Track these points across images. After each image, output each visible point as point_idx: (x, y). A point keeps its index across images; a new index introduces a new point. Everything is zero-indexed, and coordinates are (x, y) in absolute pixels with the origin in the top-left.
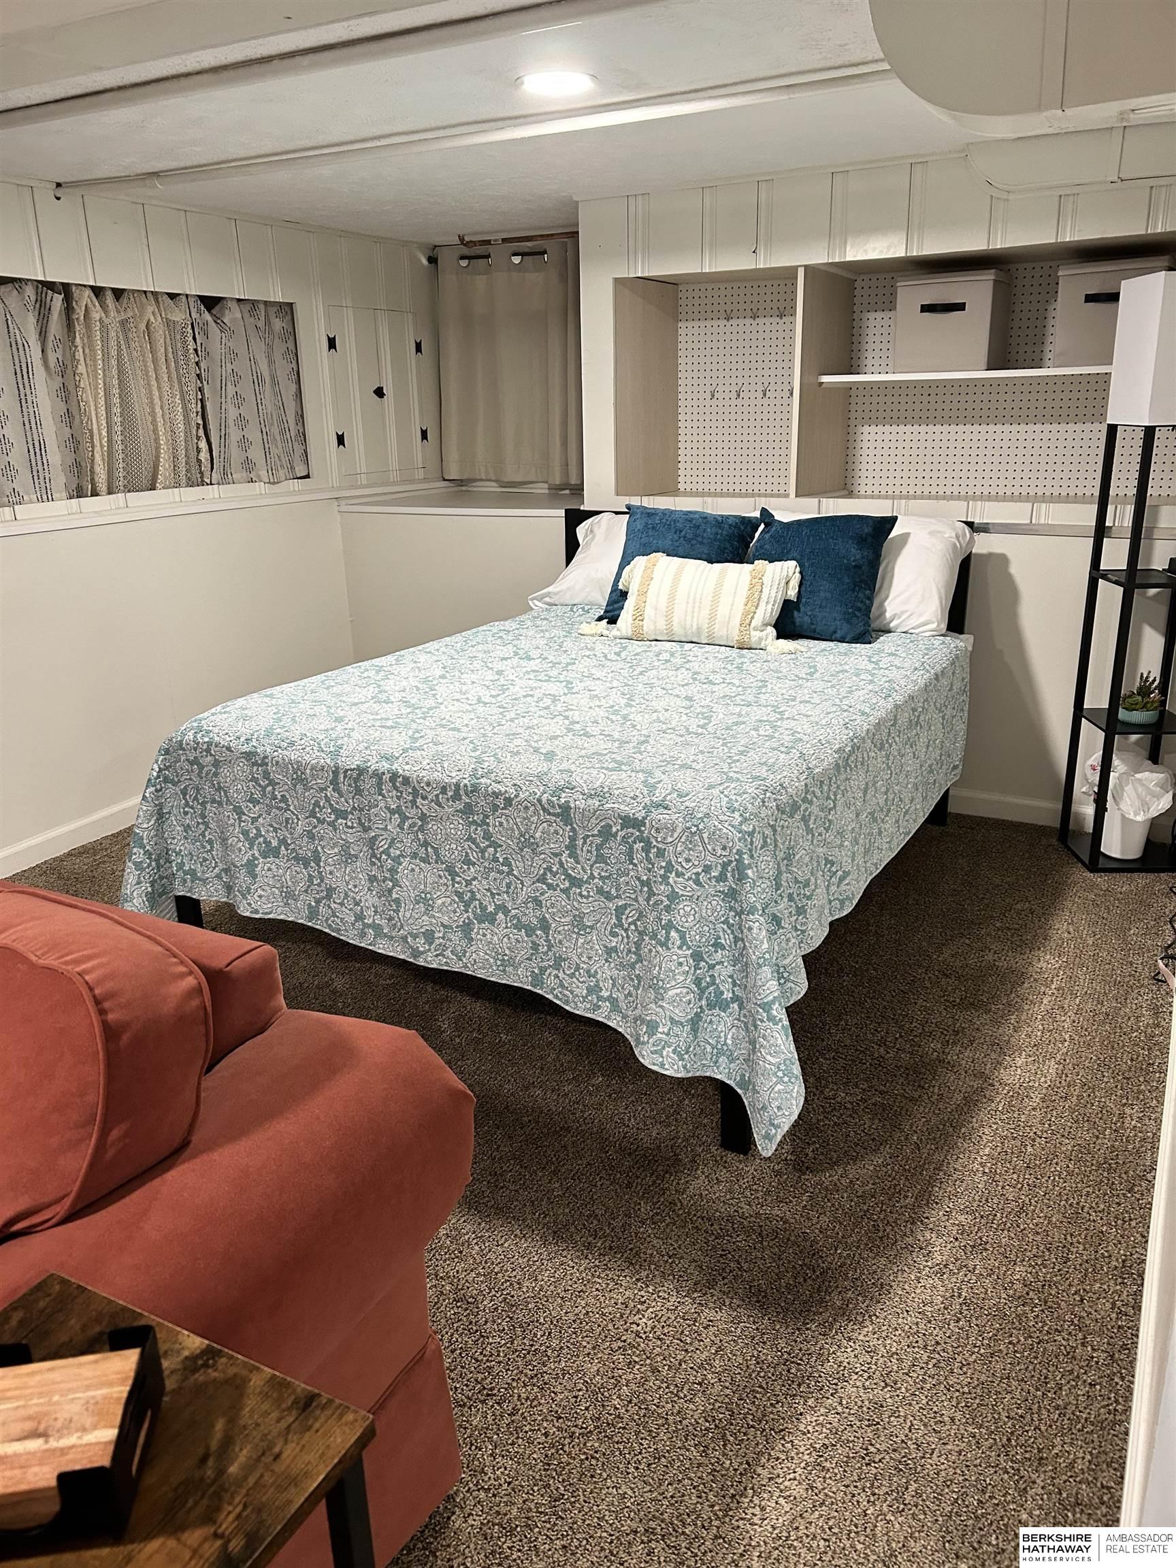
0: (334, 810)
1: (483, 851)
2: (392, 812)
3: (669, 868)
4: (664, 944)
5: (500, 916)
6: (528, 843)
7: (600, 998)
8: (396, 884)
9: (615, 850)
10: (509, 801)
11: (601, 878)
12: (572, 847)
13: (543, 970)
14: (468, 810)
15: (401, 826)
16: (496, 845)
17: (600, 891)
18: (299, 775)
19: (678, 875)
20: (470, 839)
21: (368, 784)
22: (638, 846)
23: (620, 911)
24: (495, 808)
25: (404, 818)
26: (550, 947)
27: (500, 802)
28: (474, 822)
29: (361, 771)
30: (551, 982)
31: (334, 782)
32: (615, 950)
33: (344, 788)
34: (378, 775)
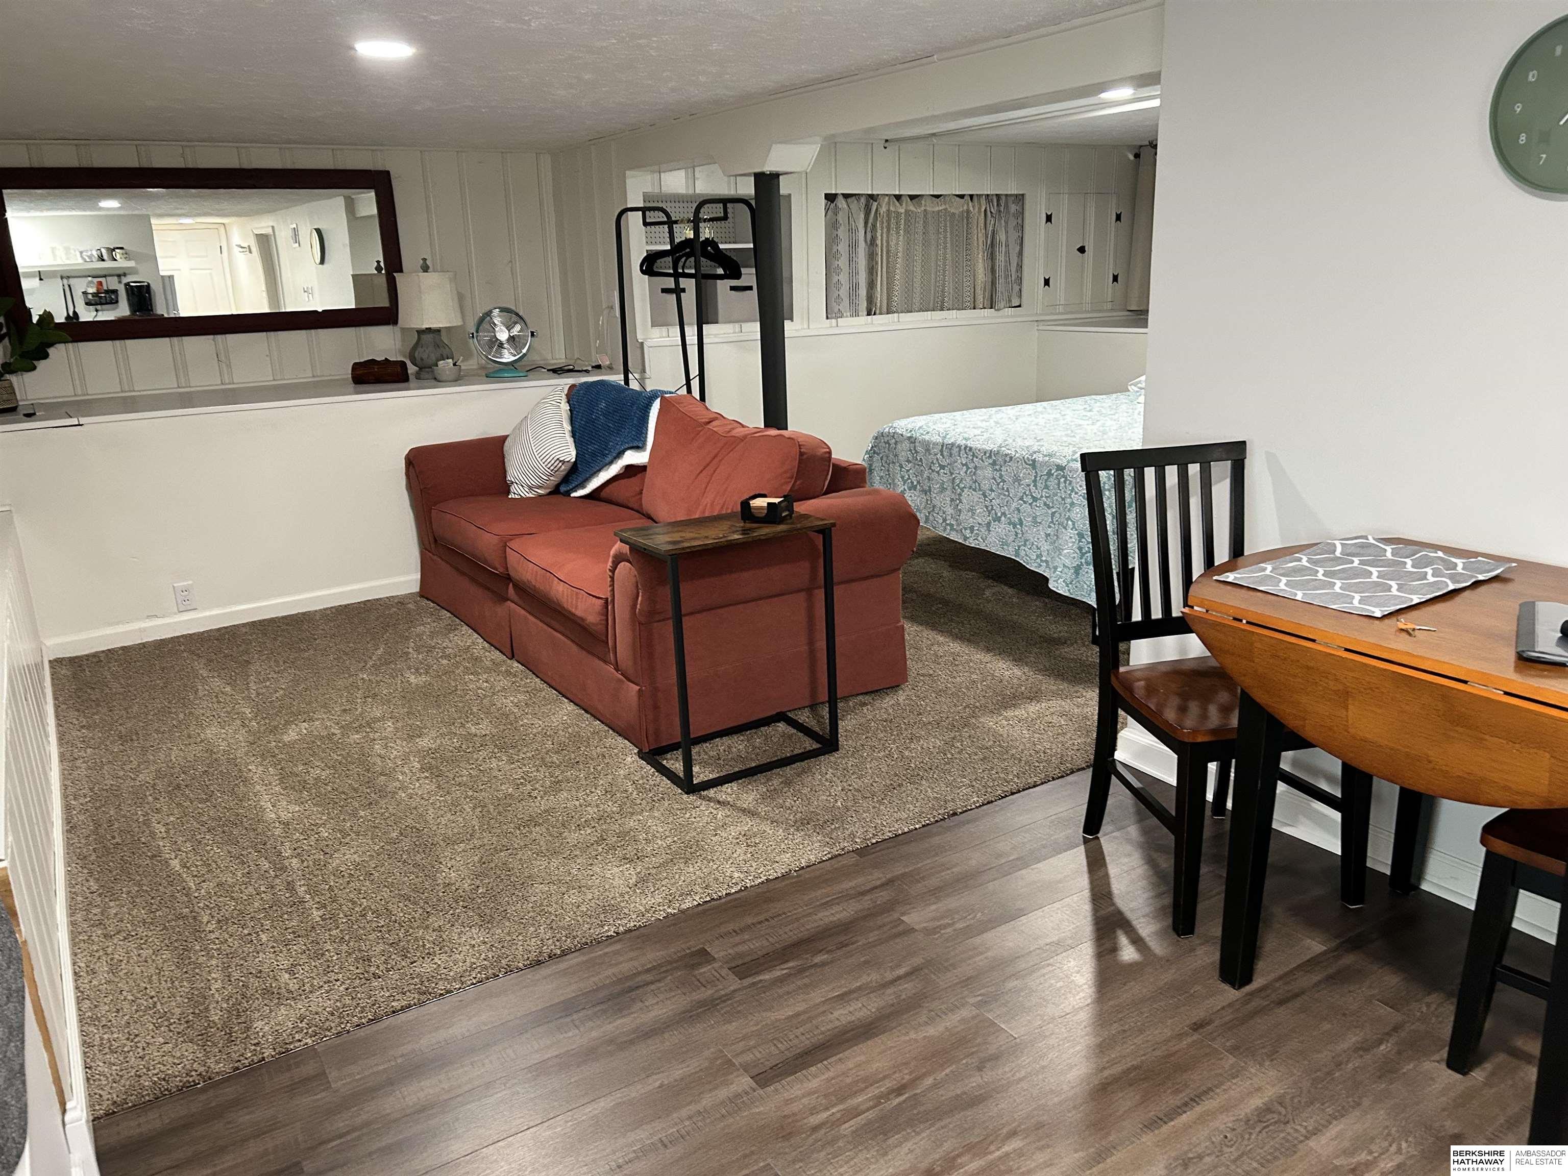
0: (940, 465)
1: (998, 484)
2: (963, 465)
3: (1072, 490)
4: (1065, 528)
5: (1003, 518)
6: (1017, 480)
7: (1042, 561)
8: (961, 502)
9: (1052, 483)
10: (1011, 458)
11: (1046, 497)
12: (1035, 481)
13: (1019, 547)
14: (994, 463)
15: (966, 473)
16: (1004, 481)
17: (1045, 504)
18: (927, 446)
19: (1076, 493)
20: (994, 478)
21: (955, 450)
22: (1062, 480)
23: (1053, 514)
24: (1005, 462)
25: (968, 468)
26: (1023, 534)
27: (1008, 459)
28: (996, 470)
29: (953, 444)
30: (1022, 553)
31: (941, 451)
32: (1049, 535)
33: (945, 454)
34: (959, 447)
